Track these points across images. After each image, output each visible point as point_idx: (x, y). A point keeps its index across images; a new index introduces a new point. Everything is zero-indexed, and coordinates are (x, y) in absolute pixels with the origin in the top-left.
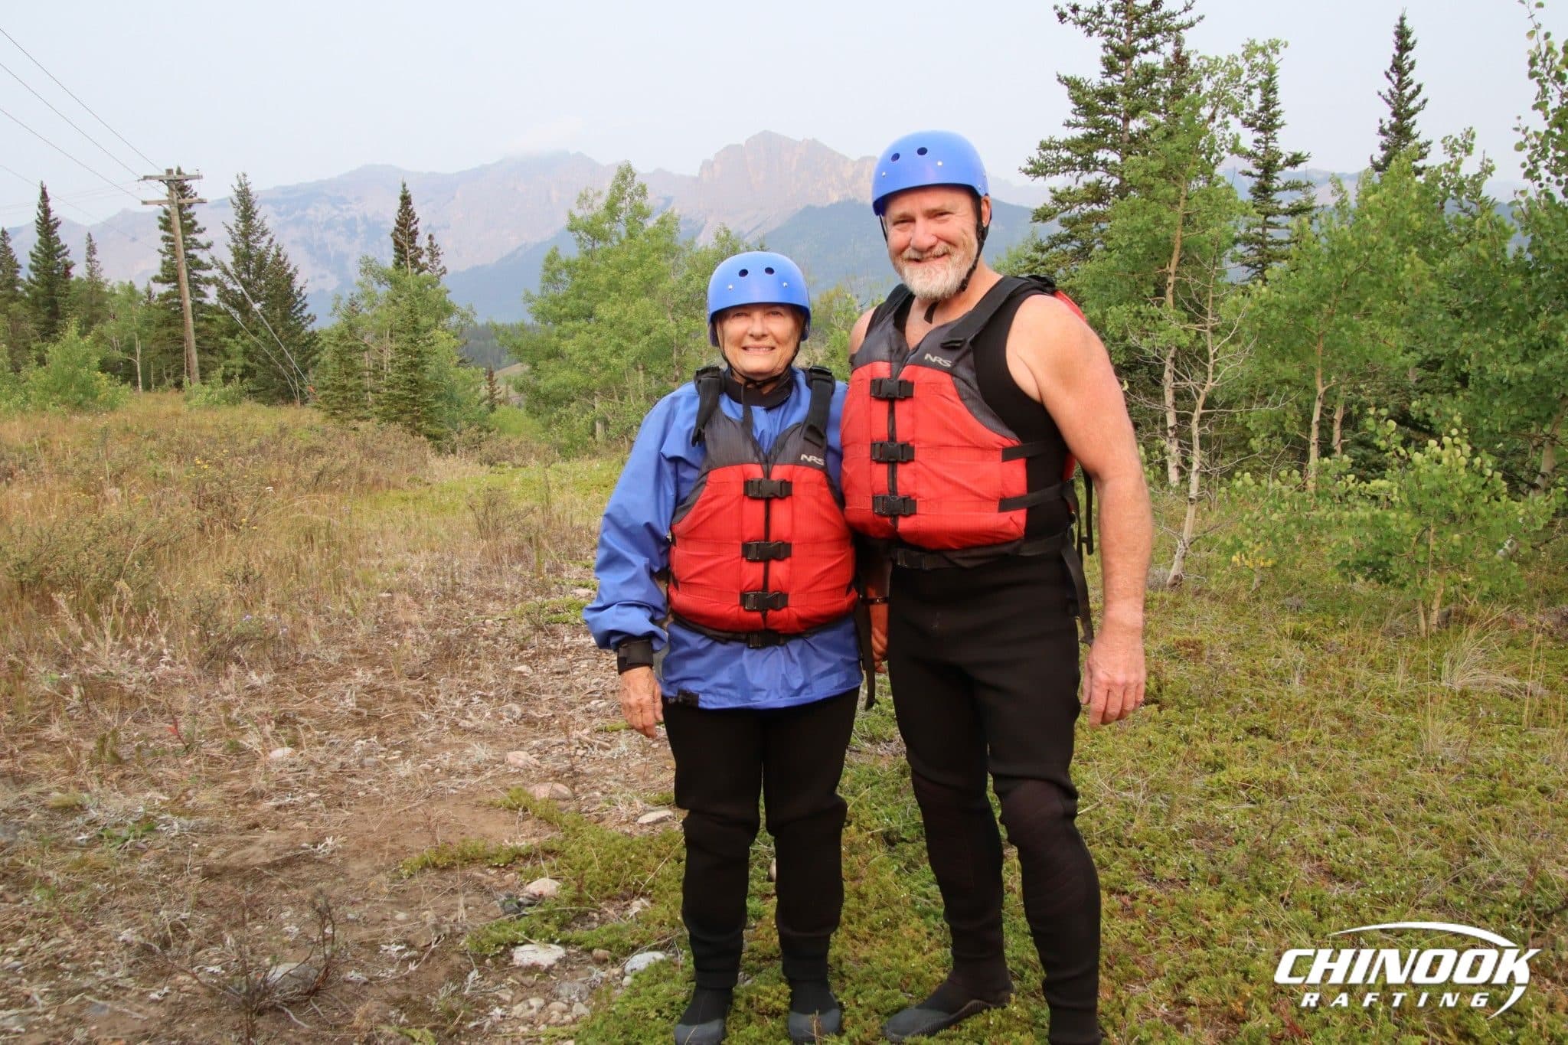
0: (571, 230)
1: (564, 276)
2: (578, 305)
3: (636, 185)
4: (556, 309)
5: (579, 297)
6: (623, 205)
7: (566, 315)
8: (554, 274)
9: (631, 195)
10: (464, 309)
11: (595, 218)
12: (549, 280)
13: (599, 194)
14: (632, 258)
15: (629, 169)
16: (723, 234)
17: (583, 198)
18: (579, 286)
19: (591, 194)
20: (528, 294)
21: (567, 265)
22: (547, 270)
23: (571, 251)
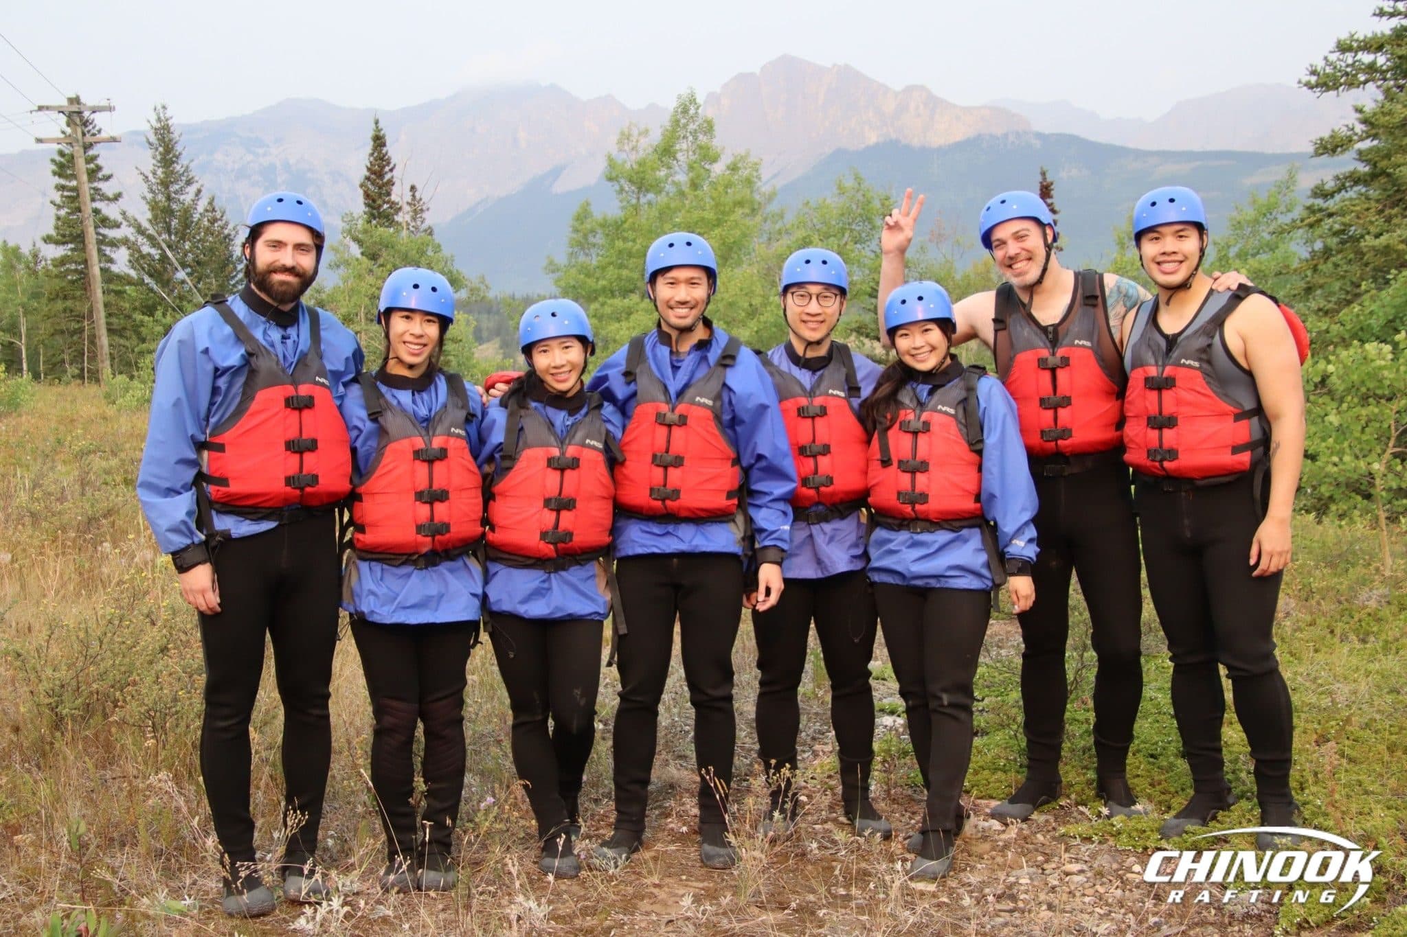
0: (610, 179)
1: (599, 239)
2: (619, 278)
3: (700, 121)
4: (591, 282)
5: (621, 266)
6: (684, 146)
7: (604, 289)
8: (585, 236)
9: (694, 134)
10: (475, 283)
11: (641, 163)
12: (581, 245)
13: (646, 132)
14: (709, 215)
15: (693, 100)
16: (849, 183)
17: (625, 137)
18: (620, 252)
19: (635, 132)
20: (551, 263)
21: (603, 225)
22: (576, 231)
23: (609, 207)
